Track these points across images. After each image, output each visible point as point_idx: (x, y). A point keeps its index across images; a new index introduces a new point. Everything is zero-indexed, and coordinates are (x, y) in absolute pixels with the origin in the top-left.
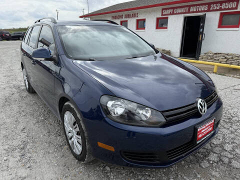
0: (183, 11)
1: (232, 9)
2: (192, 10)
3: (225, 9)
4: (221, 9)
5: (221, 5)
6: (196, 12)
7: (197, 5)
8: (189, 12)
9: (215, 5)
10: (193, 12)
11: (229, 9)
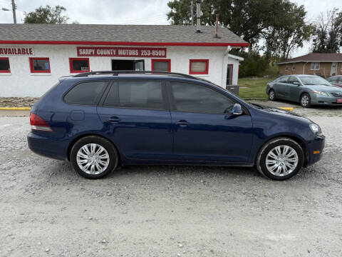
0: (109, 53)
1: (162, 56)
2: (120, 52)
3: (155, 56)
4: (151, 56)
5: (151, 52)
6: (126, 56)
7: (125, 49)
8: (117, 55)
9: (145, 51)
10: (123, 56)
11: (158, 56)
